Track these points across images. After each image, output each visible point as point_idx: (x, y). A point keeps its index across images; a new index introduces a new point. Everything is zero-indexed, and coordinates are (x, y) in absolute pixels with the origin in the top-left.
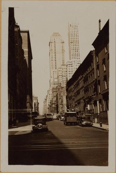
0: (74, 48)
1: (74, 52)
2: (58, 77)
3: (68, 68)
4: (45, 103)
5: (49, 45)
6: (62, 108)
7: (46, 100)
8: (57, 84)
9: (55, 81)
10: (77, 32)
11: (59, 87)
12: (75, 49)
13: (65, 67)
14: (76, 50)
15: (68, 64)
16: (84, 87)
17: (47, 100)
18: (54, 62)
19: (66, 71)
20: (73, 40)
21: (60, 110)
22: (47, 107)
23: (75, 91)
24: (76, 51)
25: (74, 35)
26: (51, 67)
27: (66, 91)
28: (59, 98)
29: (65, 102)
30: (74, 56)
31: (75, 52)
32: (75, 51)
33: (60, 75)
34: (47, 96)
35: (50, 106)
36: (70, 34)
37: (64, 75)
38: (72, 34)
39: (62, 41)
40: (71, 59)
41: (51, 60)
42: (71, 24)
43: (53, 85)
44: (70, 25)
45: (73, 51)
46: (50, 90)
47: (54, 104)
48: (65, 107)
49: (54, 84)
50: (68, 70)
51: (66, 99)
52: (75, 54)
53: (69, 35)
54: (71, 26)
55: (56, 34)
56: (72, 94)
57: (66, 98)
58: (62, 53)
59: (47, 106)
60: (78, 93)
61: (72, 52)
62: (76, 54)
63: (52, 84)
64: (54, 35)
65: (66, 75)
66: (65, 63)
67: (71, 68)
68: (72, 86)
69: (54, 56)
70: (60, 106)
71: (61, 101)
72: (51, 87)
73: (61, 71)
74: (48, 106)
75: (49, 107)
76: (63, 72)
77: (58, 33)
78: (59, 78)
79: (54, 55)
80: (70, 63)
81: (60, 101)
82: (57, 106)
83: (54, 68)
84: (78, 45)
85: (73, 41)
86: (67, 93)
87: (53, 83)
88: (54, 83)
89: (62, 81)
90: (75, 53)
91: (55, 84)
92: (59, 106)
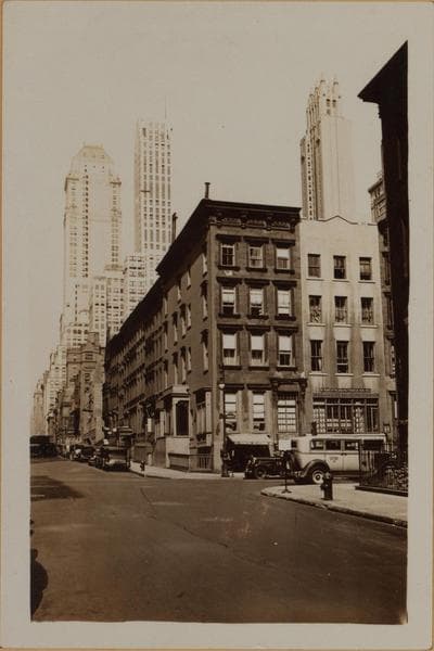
0: (154, 213)
1: (152, 226)
2: (91, 307)
3: (129, 279)
4: (41, 399)
5: (66, 189)
6: (90, 421)
7: (42, 387)
8: (86, 332)
9: (80, 321)
10: (166, 157)
11: (90, 348)
12: (157, 216)
13: (119, 275)
14: (161, 218)
15: (129, 264)
16: (146, 366)
17: (48, 388)
18: (80, 249)
19: (122, 291)
20: (151, 184)
21: (85, 428)
22: (46, 413)
23: (126, 374)
24: (160, 221)
25: (154, 166)
26: (68, 266)
27: (103, 370)
28: (82, 390)
29: (98, 405)
30: (152, 240)
31: (155, 225)
32: (155, 220)
33: (99, 300)
34: (47, 374)
35: (55, 412)
36: (142, 159)
37: (112, 303)
38: (148, 163)
39: (114, 179)
40: (140, 251)
41: (68, 242)
42: (147, 127)
43: (72, 335)
44: (144, 129)
45: (148, 221)
46: (60, 354)
47: (68, 405)
48: (99, 418)
49: (75, 332)
50: (128, 288)
51: (104, 395)
52: (155, 232)
53: (137, 162)
54: (145, 135)
55: (94, 152)
56: (118, 381)
57: (103, 390)
58: (110, 219)
59: (47, 409)
60: (132, 381)
61: (146, 225)
62: (158, 235)
63: (69, 331)
64: (85, 154)
65: (119, 303)
66: (121, 262)
67: (137, 279)
68: (120, 358)
69: (81, 231)
70: (85, 416)
71: (88, 400)
72: (65, 342)
73: (103, 287)
74: (48, 411)
75: (51, 415)
76: (109, 291)
77: (101, 149)
78: (94, 315)
79: (80, 224)
80: (137, 264)
81: (85, 398)
82: (76, 414)
83: (80, 273)
84: (166, 204)
85: (151, 188)
86: (107, 377)
87: (72, 329)
88: (78, 328)
89: (105, 323)
90: (155, 228)
91: (80, 332)
92: (82, 416)
